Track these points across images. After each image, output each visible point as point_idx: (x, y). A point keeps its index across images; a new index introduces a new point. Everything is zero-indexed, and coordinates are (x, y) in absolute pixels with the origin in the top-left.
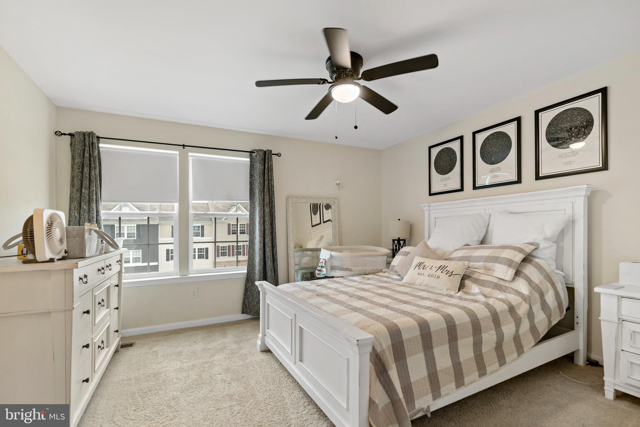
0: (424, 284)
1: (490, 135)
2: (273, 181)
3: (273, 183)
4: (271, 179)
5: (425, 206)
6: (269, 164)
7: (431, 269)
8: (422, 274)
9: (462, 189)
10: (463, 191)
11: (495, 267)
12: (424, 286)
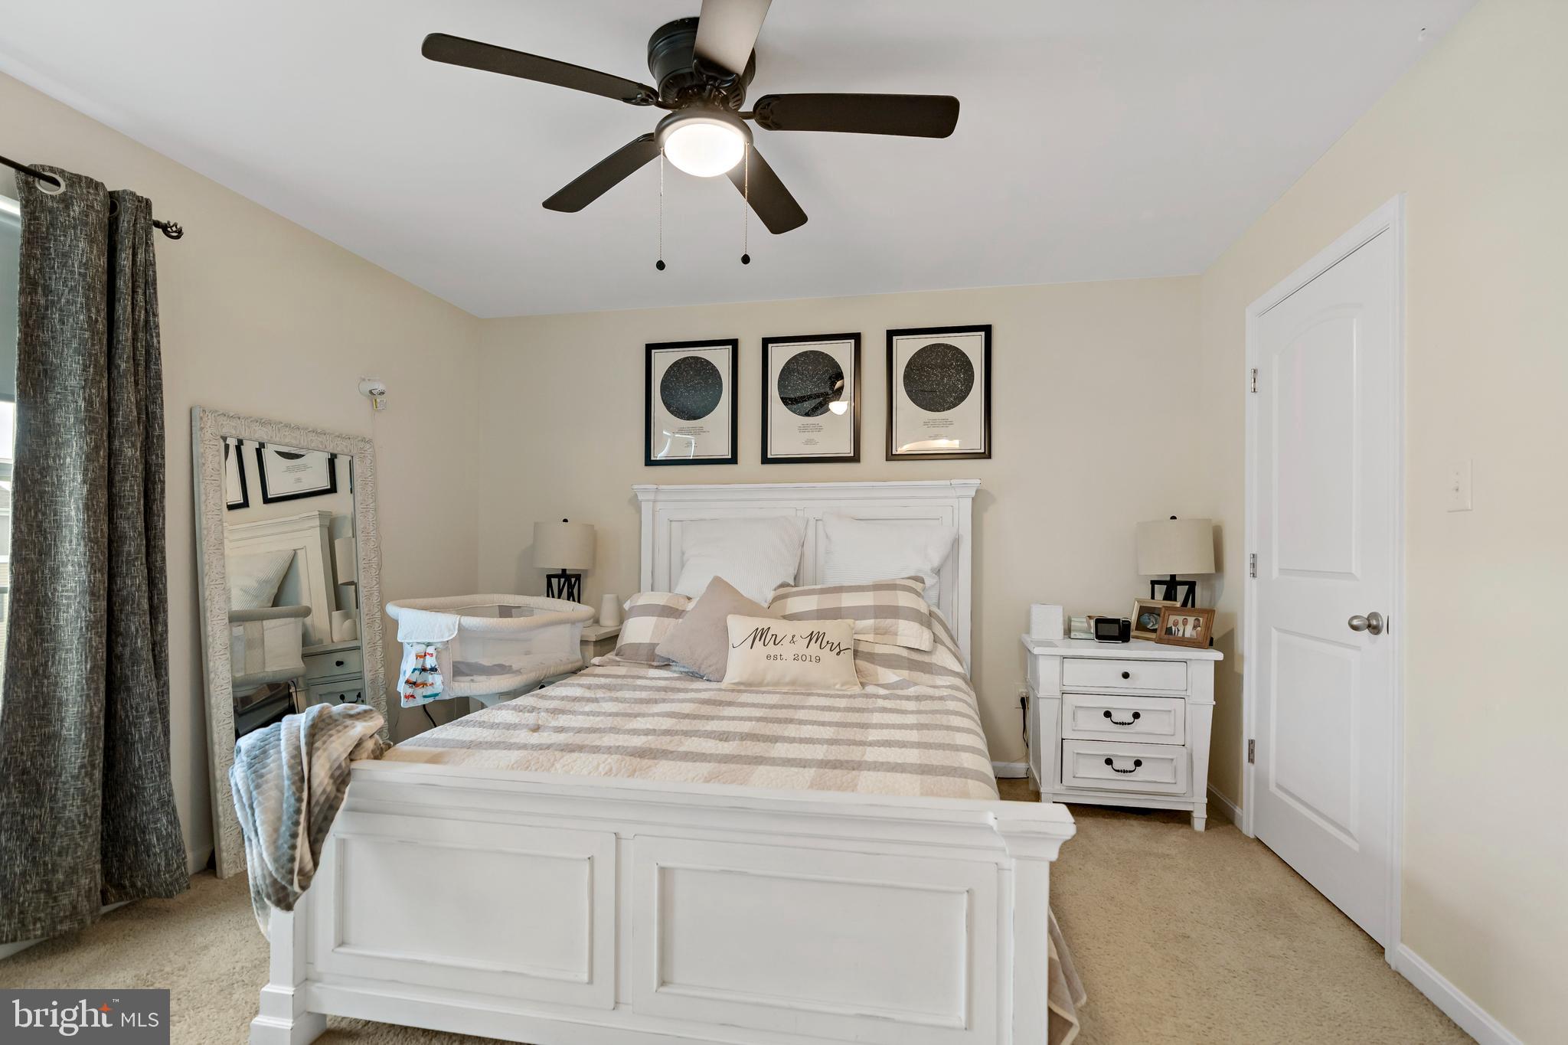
0: (787, 679)
4: (147, 322)
7: (792, 641)
8: (779, 657)
9: (733, 460)
10: (737, 463)
11: (898, 627)
12: (787, 684)
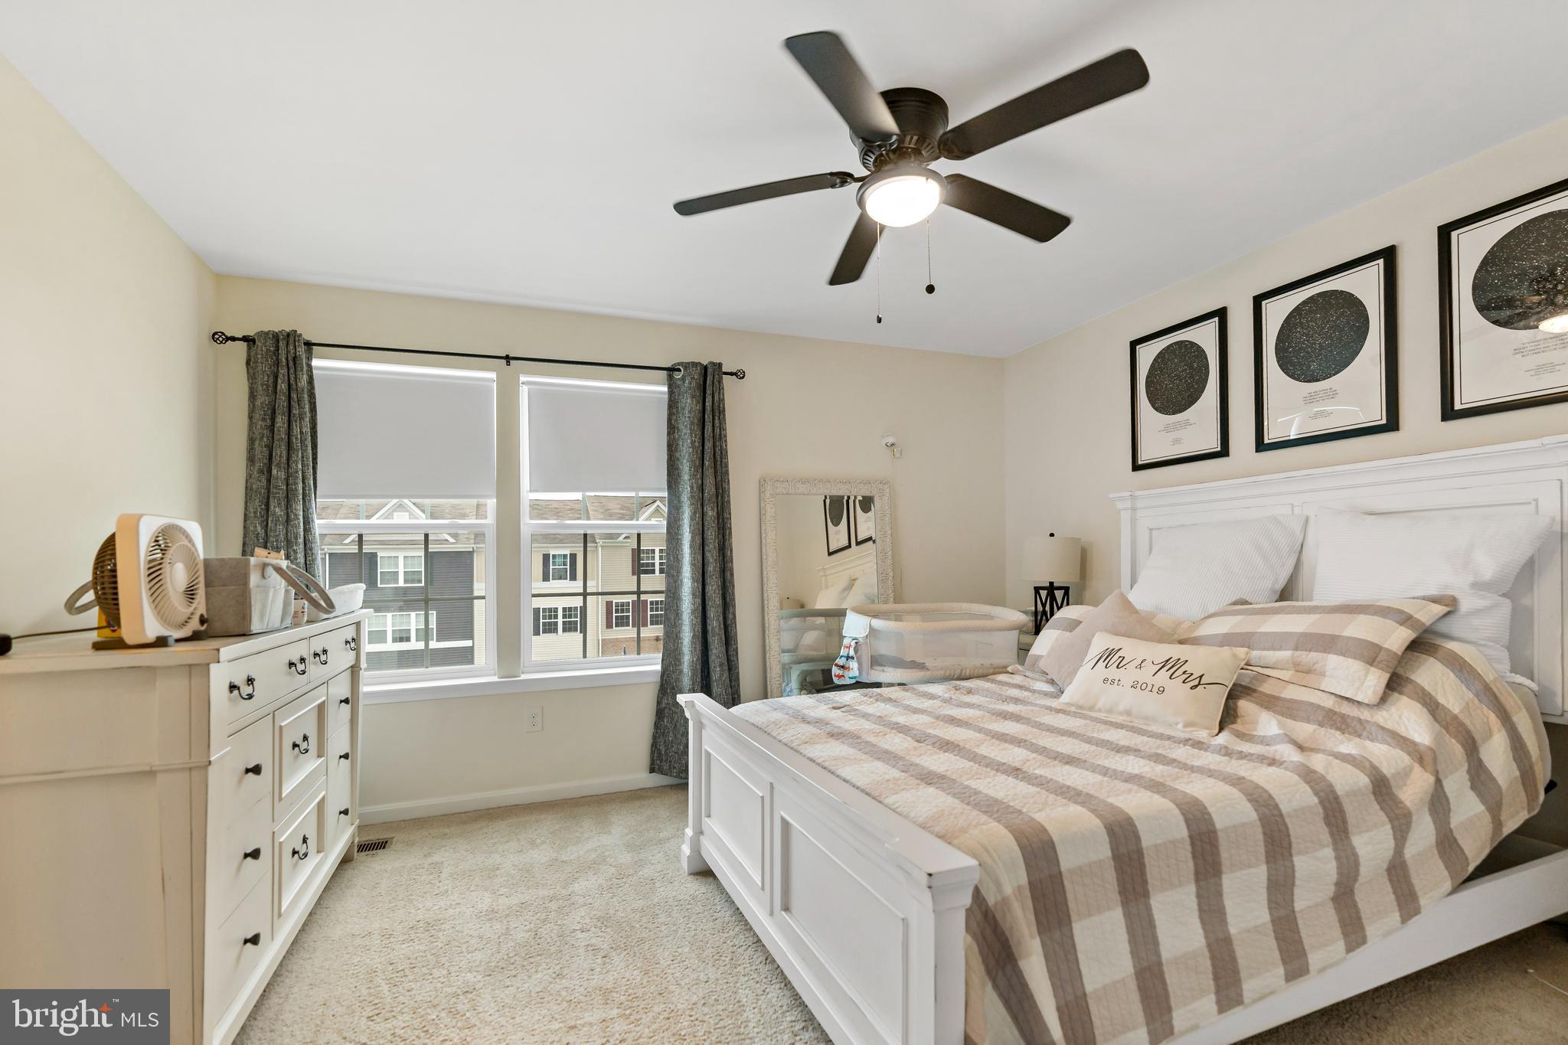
0: (1121, 708)
1: (1304, 303)
2: (726, 441)
3: (726, 445)
4: (720, 435)
5: (1122, 499)
6: (716, 398)
7: (1140, 666)
8: (1116, 682)
9: (1224, 452)
10: (1228, 456)
11: (1325, 665)
12: (1121, 714)
